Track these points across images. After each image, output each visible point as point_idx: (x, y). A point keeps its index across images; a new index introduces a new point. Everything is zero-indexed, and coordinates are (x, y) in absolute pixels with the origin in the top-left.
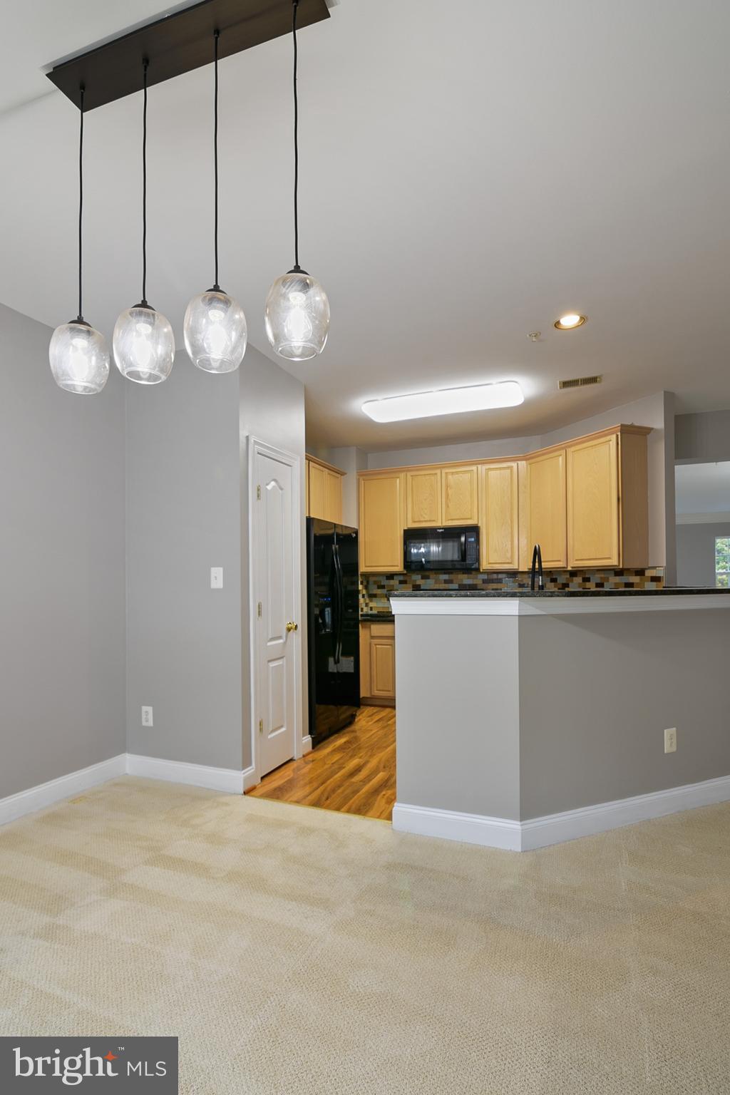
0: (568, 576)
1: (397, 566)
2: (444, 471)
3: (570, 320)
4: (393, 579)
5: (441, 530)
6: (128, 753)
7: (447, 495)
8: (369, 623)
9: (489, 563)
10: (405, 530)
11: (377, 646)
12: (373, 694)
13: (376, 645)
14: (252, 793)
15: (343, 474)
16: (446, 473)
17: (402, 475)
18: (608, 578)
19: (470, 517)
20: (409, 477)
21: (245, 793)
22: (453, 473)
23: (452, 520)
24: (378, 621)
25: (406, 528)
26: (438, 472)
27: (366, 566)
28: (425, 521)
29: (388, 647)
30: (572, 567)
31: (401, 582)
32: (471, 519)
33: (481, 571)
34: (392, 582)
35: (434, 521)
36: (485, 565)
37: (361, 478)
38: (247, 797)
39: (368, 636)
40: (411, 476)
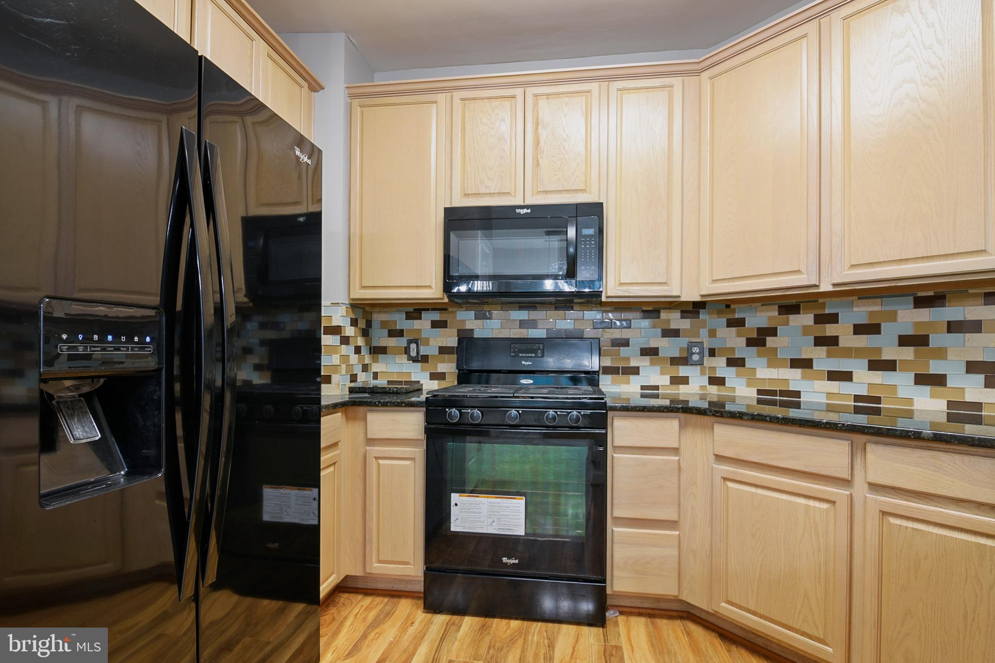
0: (776, 313)
1: (430, 287)
2: (531, 91)
4: (420, 318)
7: (537, 143)
8: (362, 409)
9: (621, 284)
10: (446, 210)
11: (381, 462)
12: (368, 571)
13: (377, 458)
15: (316, 86)
16: (535, 96)
17: (441, 97)
18: (895, 312)
19: (582, 187)
20: (457, 102)
22: (548, 95)
23: (546, 192)
24: (385, 405)
25: (448, 208)
26: (519, 92)
27: (363, 287)
28: (490, 194)
29: (407, 463)
30: (834, 285)
31: (435, 324)
32: (583, 191)
33: (604, 299)
34: (416, 324)
35: (508, 193)
36: (612, 287)
37: (356, 102)
39: (361, 438)
40: (462, 99)
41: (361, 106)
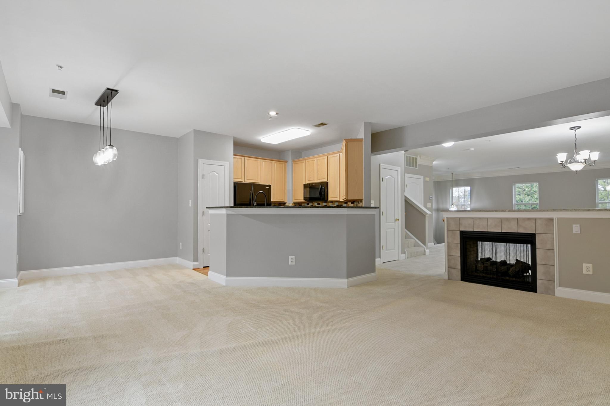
1: (302, 199)
3: (273, 113)
5: (315, 184)
6: (179, 257)
7: (318, 169)
9: (331, 198)
10: (304, 184)
14: (196, 270)
15: (287, 162)
16: (318, 160)
17: (305, 161)
19: (324, 178)
20: (307, 162)
21: (194, 269)
23: (320, 179)
25: (305, 183)
26: (315, 159)
28: (312, 180)
33: (329, 201)
35: (314, 180)
36: (330, 199)
38: (193, 270)
40: (308, 161)
41: (294, 164)
